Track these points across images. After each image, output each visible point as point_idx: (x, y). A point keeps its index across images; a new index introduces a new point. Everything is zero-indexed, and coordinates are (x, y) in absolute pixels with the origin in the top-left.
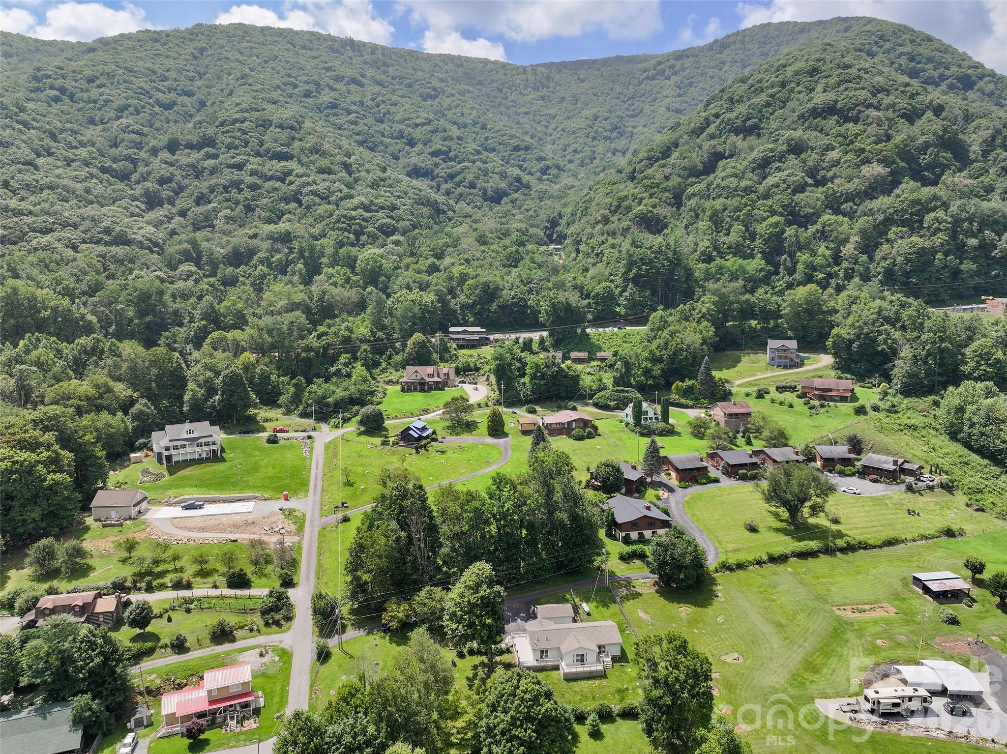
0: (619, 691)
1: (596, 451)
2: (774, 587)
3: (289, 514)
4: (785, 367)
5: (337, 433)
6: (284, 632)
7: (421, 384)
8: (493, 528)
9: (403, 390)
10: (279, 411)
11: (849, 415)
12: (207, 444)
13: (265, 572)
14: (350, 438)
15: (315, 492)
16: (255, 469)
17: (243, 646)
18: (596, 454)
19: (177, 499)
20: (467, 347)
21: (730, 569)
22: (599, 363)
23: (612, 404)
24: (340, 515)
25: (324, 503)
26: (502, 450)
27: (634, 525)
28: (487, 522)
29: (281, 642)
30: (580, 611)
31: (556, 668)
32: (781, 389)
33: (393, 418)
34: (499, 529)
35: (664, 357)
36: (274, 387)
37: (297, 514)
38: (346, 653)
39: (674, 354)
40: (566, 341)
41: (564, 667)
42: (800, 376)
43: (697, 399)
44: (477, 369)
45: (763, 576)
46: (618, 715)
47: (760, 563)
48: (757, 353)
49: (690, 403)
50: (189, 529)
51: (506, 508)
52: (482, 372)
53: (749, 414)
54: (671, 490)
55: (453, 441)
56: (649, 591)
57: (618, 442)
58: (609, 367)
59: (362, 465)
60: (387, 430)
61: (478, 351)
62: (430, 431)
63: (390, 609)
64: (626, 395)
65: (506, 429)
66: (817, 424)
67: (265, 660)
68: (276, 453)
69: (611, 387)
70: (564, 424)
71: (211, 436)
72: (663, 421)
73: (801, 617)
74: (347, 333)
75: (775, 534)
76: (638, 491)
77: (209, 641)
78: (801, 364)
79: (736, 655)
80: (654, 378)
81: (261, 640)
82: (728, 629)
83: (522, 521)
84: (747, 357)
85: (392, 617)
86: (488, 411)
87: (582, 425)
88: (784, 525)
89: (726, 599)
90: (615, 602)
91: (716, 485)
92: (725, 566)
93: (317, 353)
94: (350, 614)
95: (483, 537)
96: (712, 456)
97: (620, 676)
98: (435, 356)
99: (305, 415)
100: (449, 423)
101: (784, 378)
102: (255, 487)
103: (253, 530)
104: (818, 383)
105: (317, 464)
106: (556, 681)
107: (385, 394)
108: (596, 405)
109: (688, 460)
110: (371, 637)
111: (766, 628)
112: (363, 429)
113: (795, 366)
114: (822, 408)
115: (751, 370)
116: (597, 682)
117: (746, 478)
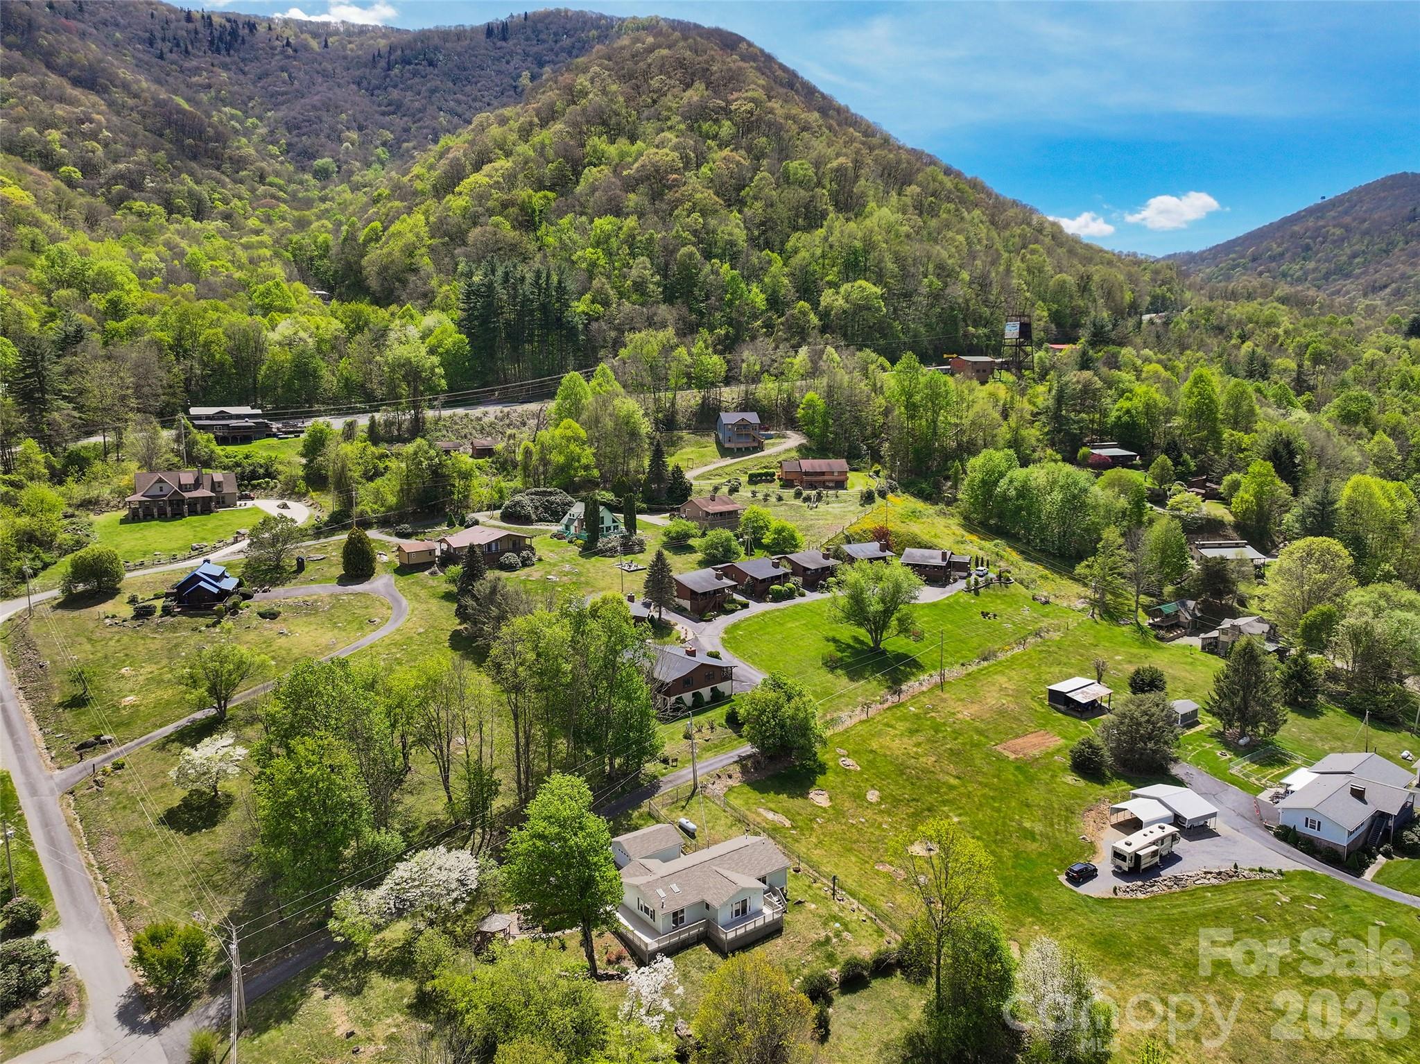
0: (818, 945)
4: (748, 451)
7: (172, 503)
9: (136, 518)
11: (857, 504)
20: (235, 440)
27: (687, 681)
32: (754, 479)
33: (136, 568)
41: (723, 930)
42: (769, 461)
53: (734, 513)
57: (575, 568)
79: (928, 843)
89: (862, 766)
96: (723, 572)
101: (750, 465)
104: (805, 465)
108: (510, 517)
109: (704, 579)
113: (759, 448)
114: (819, 498)
115: (703, 456)
116: (779, 941)
117: (778, 598)
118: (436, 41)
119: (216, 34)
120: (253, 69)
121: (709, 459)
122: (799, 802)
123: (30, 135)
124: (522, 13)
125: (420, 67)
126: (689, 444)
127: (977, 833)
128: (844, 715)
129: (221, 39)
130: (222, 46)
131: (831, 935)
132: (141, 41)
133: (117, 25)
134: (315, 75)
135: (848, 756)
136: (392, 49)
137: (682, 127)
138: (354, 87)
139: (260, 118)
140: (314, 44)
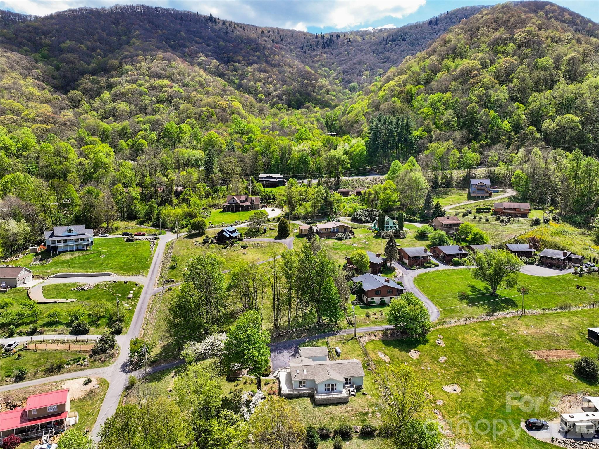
0: (361, 414)
2: (482, 337)
5: (175, 236)
6: (107, 366)
7: (236, 206)
9: (224, 211)
11: (529, 226)
12: (82, 240)
15: (153, 272)
16: (114, 257)
19: (54, 275)
20: (270, 187)
23: (365, 219)
25: (158, 279)
26: (287, 246)
27: (377, 292)
29: (103, 374)
30: (333, 352)
33: (213, 227)
41: (317, 394)
42: (493, 202)
43: (422, 217)
49: (418, 220)
53: (459, 225)
55: (254, 240)
57: (367, 242)
62: (238, 234)
65: (289, 233)
68: (129, 247)
70: (330, 229)
71: (85, 234)
72: (399, 228)
79: (455, 387)
81: (88, 372)
86: (278, 223)
89: (446, 345)
91: (436, 268)
92: (445, 322)
96: (434, 250)
97: (362, 402)
99: (156, 225)
101: (482, 204)
104: (505, 206)
105: (158, 254)
108: (353, 220)
109: (417, 251)
113: (490, 196)
114: (509, 221)
115: (459, 199)
116: (343, 407)
117: (457, 264)
118: (407, 30)
119: (325, 41)
120: (335, 52)
121: (461, 201)
122: (403, 354)
123: (252, 85)
124: (446, 12)
125: (399, 42)
126: (454, 193)
127: (487, 389)
128: (452, 320)
129: (326, 43)
130: (326, 45)
131: (370, 412)
132: (300, 48)
133: (292, 44)
134: (358, 51)
135: (442, 339)
136: (388, 36)
137: (487, 49)
138: (372, 54)
139: (335, 70)
140: (359, 39)
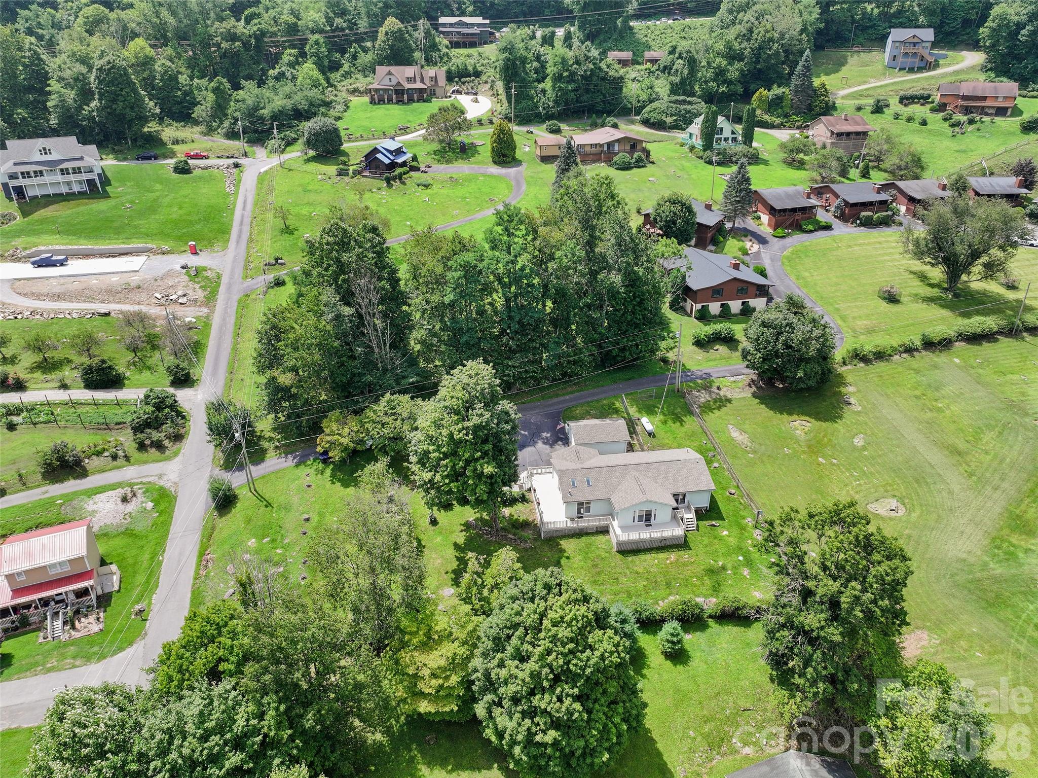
0: (711, 571)
1: (648, 184)
2: (937, 389)
3: (196, 274)
4: (911, 70)
5: (275, 160)
6: (169, 459)
7: (397, 92)
8: (498, 299)
9: (372, 102)
10: (197, 129)
11: (1012, 134)
12: (76, 171)
13: (150, 362)
14: (294, 165)
15: (238, 242)
16: (152, 208)
17: (98, 484)
18: (650, 189)
19: (28, 252)
20: (465, 45)
21: (865, 359)
22: (649, 65)
23: (669, 120)
24: (271, 277)
25: (251, 259)
26: (513, 183)
27: (716, 292)
28: (487, 289)
29: (160, 476)
30: (638, 429)
31: (604, 531)
32: (906, 100)
33: (356, 140)
34: (508, 300)
35: (746, 53)
36: (186, 94)
37: (209, 274)
38: (261, 498)
39: (760, 48)
40: (602, 37)
41: (619, 531)
42: (933, 82)
43: (786, 116)
44: (477, 74)
45: (917, 372)
46: (710, 616)
47: (909, 350)
48: (870, 51)
49: (778, 121)
50: (38, 296)
51: (519, 266)
52: (484, 78)
53: (865, 134)
54: (762, 241)
55: (441, 171)
56: (741, 395)
57: (679, 173)
58: (663, 71)
59: (308, 204)
60: (346, 154)
61: (480, 49)
62: (408, 157)
63: (327, 431)
64: (689, 107)
65: (518, 155)
66: (963, 147)
67: (131, 507)
68: (185, 187)
69: (666, 98)
70: (602, 146)
71: (81, 158)
72: (745, 143)
73: (988, 437)
74: (291, 19)
75: (924, 306)
76: (714, 242)
77: (39, 476)
78: (936, 66)
79: (894, 503)
80: (729, 83)
81: (130, 473)
82: (873, 458)
83: (545, 286)
84: (856, 57)
85: (331, 443)
86: (490, 130)
87: (628, 147)
88: (936, 292)
89: (864, 407)
90: (691, 413)
91: (827, 233)
92: (857, 355)
93: (246, 45)
94: (274, 429)
95: (482, 312)
96: (818, 192)
97: (711, 544)
98: (417, 55)
99: (232, 135)
100: (436, 146)
101: (909, 85)
102: (148, 235)
103: (137, 297)
104: (965, 90)
105: (245, 202)
106: (604, 555)
107: (348, 107)
108: (646, 123)
109: (789, 196)
110: (303, 470)
111: (934, 457)
112: (312, 153)
114: (970, 124)
117: (868, 224)
121: (871, 77)
135: (855, 394)
